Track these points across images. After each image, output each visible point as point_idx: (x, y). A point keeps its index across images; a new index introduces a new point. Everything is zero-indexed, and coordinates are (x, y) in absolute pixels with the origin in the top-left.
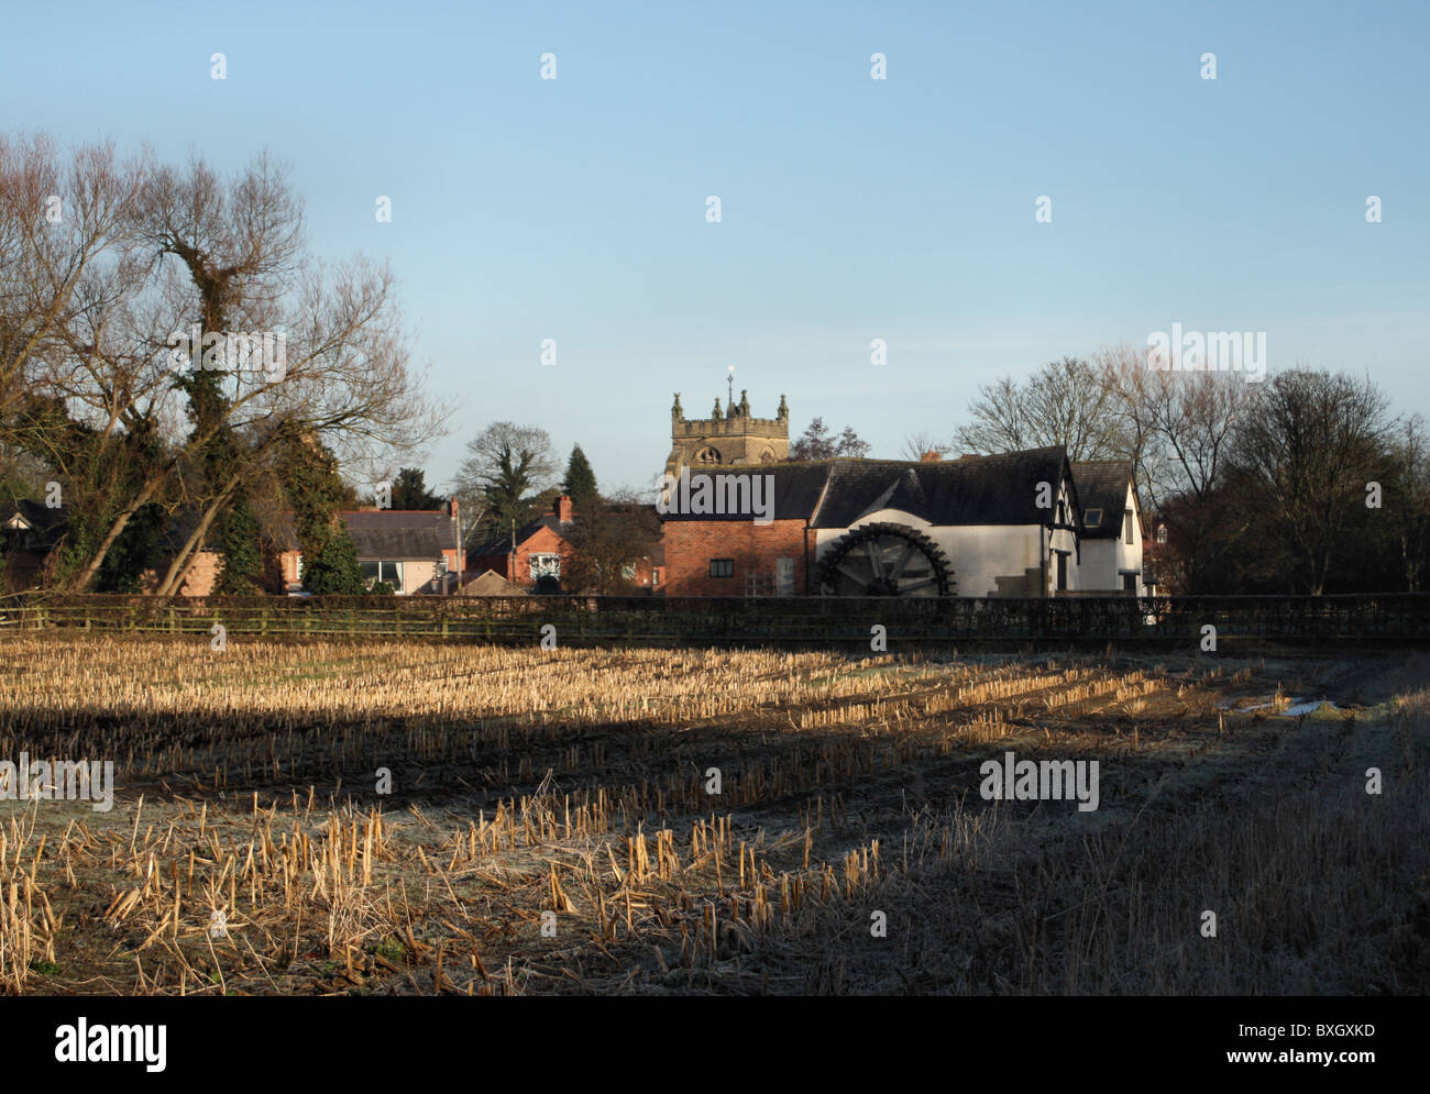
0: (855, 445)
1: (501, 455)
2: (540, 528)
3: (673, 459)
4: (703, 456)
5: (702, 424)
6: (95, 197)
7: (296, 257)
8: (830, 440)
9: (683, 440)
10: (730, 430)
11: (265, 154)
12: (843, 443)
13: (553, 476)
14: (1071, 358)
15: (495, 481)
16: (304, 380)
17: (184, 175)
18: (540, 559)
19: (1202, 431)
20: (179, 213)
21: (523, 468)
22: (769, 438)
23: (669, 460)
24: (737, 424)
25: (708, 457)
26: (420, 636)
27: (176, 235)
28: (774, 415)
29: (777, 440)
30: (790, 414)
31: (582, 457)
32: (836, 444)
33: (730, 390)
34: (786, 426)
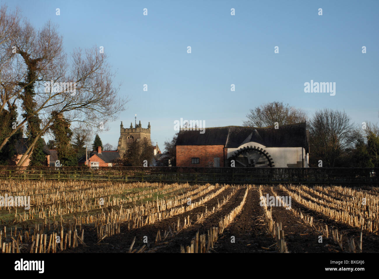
1: (77, 136)
2: (93, 155)
3: (120, 138)
4: (129, 138)
5: (128, 129)
9: (123, 134)
10: (136, 131)
13: (91, 142)
15: (76, 143)
18: (94, 163)
21: (83, 140)
22: (146, 133)
23: (120, 139)
24: (138, 130)
25: (130, 138)
26: (117, 181)
28: (147, 127)
29: (148, 134)
30: (151, 127)
31: (99, 137)
33: (136, 121)
34: (150, 130)
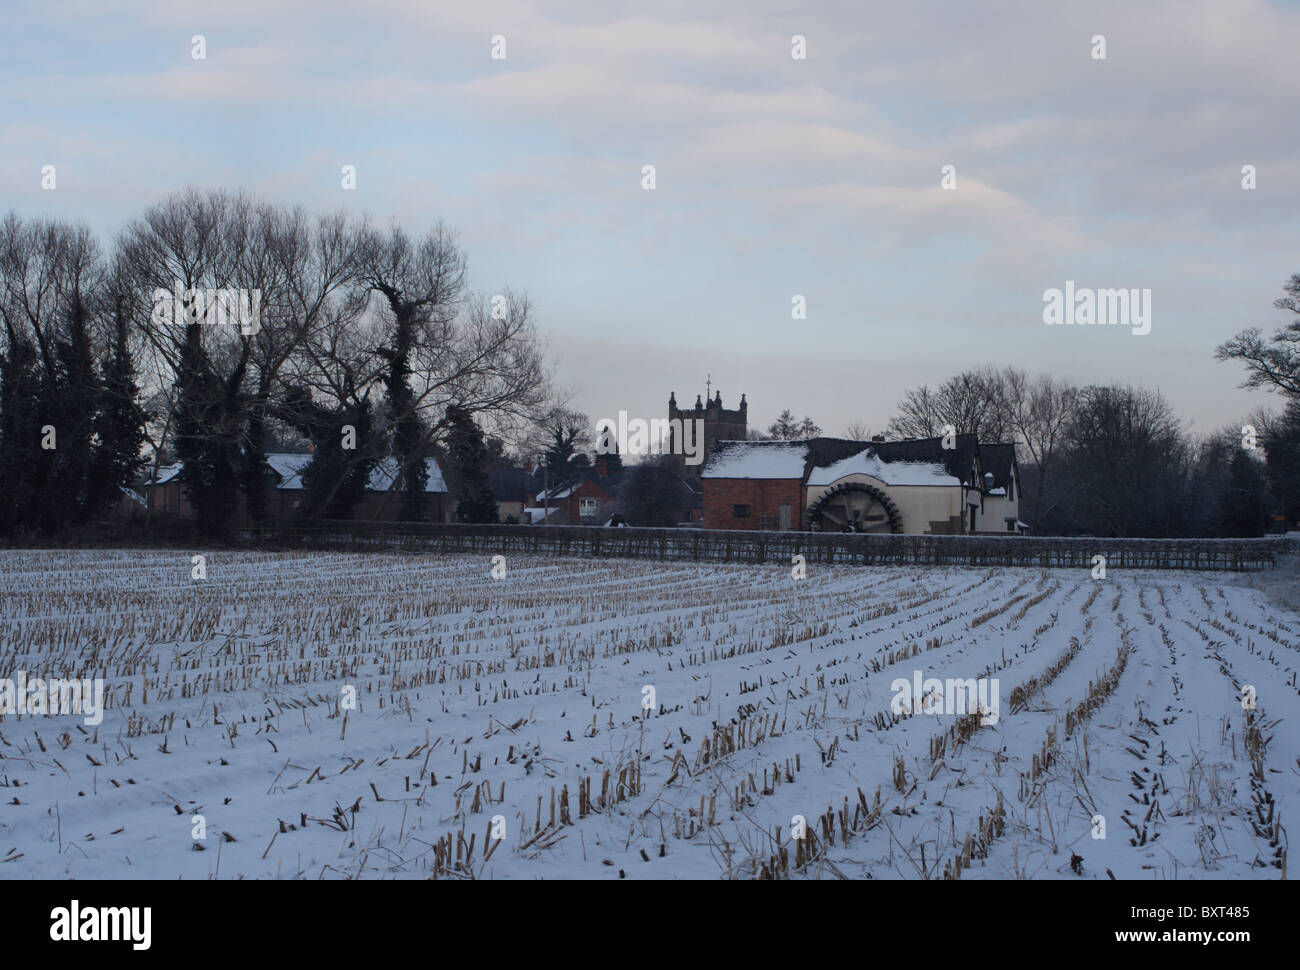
0: (812, 430)
1: (557, 430)
6: (333, 250)
7: (462, 294)
8: (794, 426)
10: (708, 417)
11: (440, 223)
12: (803, 428)
14: (966, 374)
15: (552, 448)
16: (473, 375)
17: (387, 236)
19: (1044, 425)
20: (385, 262)
21: (570, 440)
22: (734, 423)
24: (713, 414)
27: (380, 279)
28: (738, 408)
29: (739, 424)
32: (799, 428)
33: (709, 390)
34: (747, 416)
